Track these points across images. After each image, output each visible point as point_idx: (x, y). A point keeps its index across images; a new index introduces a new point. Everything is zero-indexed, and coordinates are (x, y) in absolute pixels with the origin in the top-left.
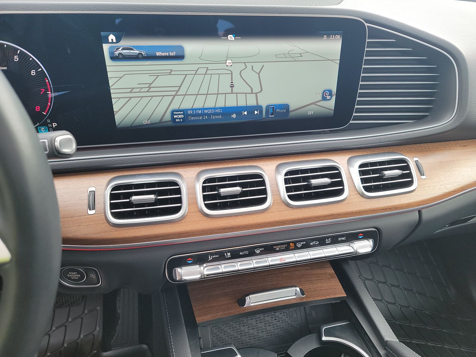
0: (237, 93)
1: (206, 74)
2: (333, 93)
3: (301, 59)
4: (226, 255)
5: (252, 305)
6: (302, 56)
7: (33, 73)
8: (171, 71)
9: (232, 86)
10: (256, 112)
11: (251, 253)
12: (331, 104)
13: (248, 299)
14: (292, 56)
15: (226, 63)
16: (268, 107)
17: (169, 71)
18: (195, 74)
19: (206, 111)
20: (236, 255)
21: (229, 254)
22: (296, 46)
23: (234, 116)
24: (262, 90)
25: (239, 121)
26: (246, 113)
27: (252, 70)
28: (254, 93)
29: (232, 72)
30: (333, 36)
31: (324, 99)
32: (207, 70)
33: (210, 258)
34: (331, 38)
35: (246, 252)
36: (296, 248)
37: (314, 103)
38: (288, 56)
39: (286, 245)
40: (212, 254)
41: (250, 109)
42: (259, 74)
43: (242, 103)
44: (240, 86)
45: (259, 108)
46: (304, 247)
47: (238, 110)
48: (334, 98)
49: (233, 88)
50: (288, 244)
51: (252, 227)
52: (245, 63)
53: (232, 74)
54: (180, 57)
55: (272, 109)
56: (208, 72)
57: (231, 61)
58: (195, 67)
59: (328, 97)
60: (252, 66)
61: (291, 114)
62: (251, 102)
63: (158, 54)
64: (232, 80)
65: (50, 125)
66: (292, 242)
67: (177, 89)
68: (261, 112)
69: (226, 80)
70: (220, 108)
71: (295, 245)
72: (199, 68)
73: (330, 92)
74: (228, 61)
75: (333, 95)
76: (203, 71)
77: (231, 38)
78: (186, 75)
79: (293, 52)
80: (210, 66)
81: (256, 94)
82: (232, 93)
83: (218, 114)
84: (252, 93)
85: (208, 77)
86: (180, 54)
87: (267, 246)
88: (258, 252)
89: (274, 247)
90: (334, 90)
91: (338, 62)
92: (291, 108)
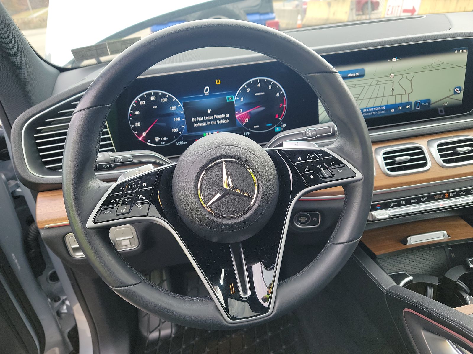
0: (395, 95)
1: (377, 84)
2: (462, 89)
3: (439, 68)
4: (402, 203)
5: (412, 243)
6: (440, 66)
7: (278, 95)
8: (356, 85)
9: (393, 91)
10: (407, 107)
11: (419, 201)
12: (460, 96)
13: (409, 239)
14: (434, 66)
15: (390, 76)
16: (416, 102)
17: (354, 85)
18: (370, 85)
19: (375, 109)
20: (408, 202)
21: (404, 202)
22: (436, 60)
23: (393, 110)
24: (412, 91)
25: (396, 113)
26: (401, 108)
27: (407, 78)
28: (407, 94)
29: (393, 81)
30: (462, 50)
31: (455, 93)
32: (378, 82)
33: (392, 205)
34: (460, 52)
35: (415, 201)
36: (450, 197)
37: (448, 97)
38: (431, 67)
39: (443, 195)
40: (393, 202)
41: (404, 105)
42: (411, 81)
43: (398, 101)
44: (398, 90)
45: (410, 103)
46: (455, 196)
47: (395, 106)
48: (462, 92)
49: (394, 92)
50: (444, 194)
51: (420, 182)
52: (402, 75)
53: (393, 83)
54: (362, 76)
55: (419, 103)
56: (379, 83)
57: (393, 74)
58: (370, 81)
59: (458, 92)
60: (407, 76)
61: (432, 106)
62: (405, 100)
63: (349, 75)
64: (393, 87)
65: (282, 126)
66: (447, 193)
67: (358, 96)
68: (411, 106)
69: (389, 88)
70: (384, 106)
71: (449, 195)
72: (372, 81)
73: (460, 88)
74: (391, 75)
75: (462, 90)
76: (375, 83)
77: (394, 59)
78: (364, 86)
79: (434, 64)
80: (380, 79)
81: (408, 94)
82: (393, 95)
83: (382, 110)
84: (406, 94)
85: (378, 86)
86: (362, 74)
87: (429, 195)
88: (423, 200)
89: (434, 196)
90: (463, 87)
91: (465, 67)
92: (432, 102)
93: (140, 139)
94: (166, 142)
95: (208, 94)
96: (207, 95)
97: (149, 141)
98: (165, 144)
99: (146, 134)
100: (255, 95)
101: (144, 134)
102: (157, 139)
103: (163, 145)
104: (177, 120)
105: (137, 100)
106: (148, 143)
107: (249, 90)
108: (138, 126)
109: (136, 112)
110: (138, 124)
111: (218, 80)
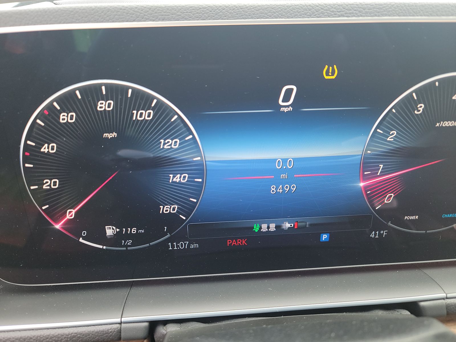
93: (58, 226)
94: (137, 239)
95: (291, 108)
96: (286, 110)
97: (84, 233)
98: (133, 245)
99: (76, 213)
100: (438, 125)
101: (71, 214)
102: (110, 231)
103: (127, 246)
104: (178, 180)
105: (50, 106)
106: (81, 240)
107: (421, 107)
108: (51, 189)
109: (46, 145)
110: (48, 184)
111: (331, 65)
